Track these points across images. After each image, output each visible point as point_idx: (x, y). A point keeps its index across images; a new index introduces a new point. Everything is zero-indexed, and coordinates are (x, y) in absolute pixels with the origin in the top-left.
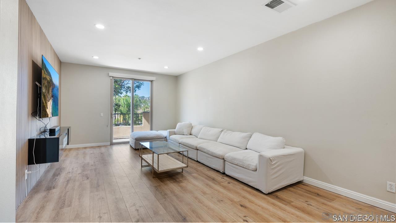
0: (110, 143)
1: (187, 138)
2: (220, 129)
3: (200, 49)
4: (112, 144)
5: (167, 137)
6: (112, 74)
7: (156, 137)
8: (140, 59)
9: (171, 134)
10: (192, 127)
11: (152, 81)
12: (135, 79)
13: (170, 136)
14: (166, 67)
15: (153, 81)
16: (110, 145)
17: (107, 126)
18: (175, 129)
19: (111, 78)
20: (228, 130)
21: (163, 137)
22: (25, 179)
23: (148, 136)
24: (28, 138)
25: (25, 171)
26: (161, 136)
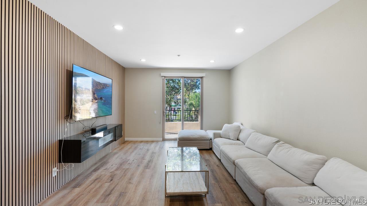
0: (162, 139)
1: (231, 144)
2: (275, 138)
3: (239, 30)
4: (164, 140)
5: (212, 138)
6: (164, 74)
7: (200, 138)
8: (179, 56)
9: (217, 136)
10: (241, 130)
11: (202, 78)
12: (185, 77)
13: (214, 138)
14: (212, 61)
15: (203, 77)
16: (163, 140)
17: (160, 123)
19: (163, 78)
20: (286, 142)
21: (207, 139)
22: (53, 176)
23: (192, 137)
24: (59, 139)
25: (53, 169)
26: (206, 138)
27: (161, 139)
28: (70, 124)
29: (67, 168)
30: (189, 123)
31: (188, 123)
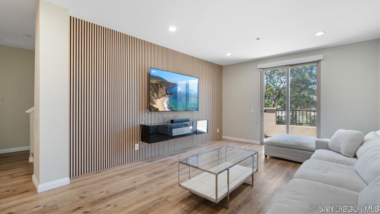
4: (263, 144)
7: (297, 146)
8: (258, 39)
9: (320, 146)
11: (318, 62)
12: (290, 65)
15: (320, 60)
16: (260, 144)
18: (330, 138)
19: (261, 71)
21: (309, 149)
22: (135, 149)
23: (284, 142)
24: (140, 124)
25: (135, 145)
26: (306, 147)
27: (259, 142)
28: (148, 113)
29: (143, 145)
30: (313, 128)
31: (310, 128)
